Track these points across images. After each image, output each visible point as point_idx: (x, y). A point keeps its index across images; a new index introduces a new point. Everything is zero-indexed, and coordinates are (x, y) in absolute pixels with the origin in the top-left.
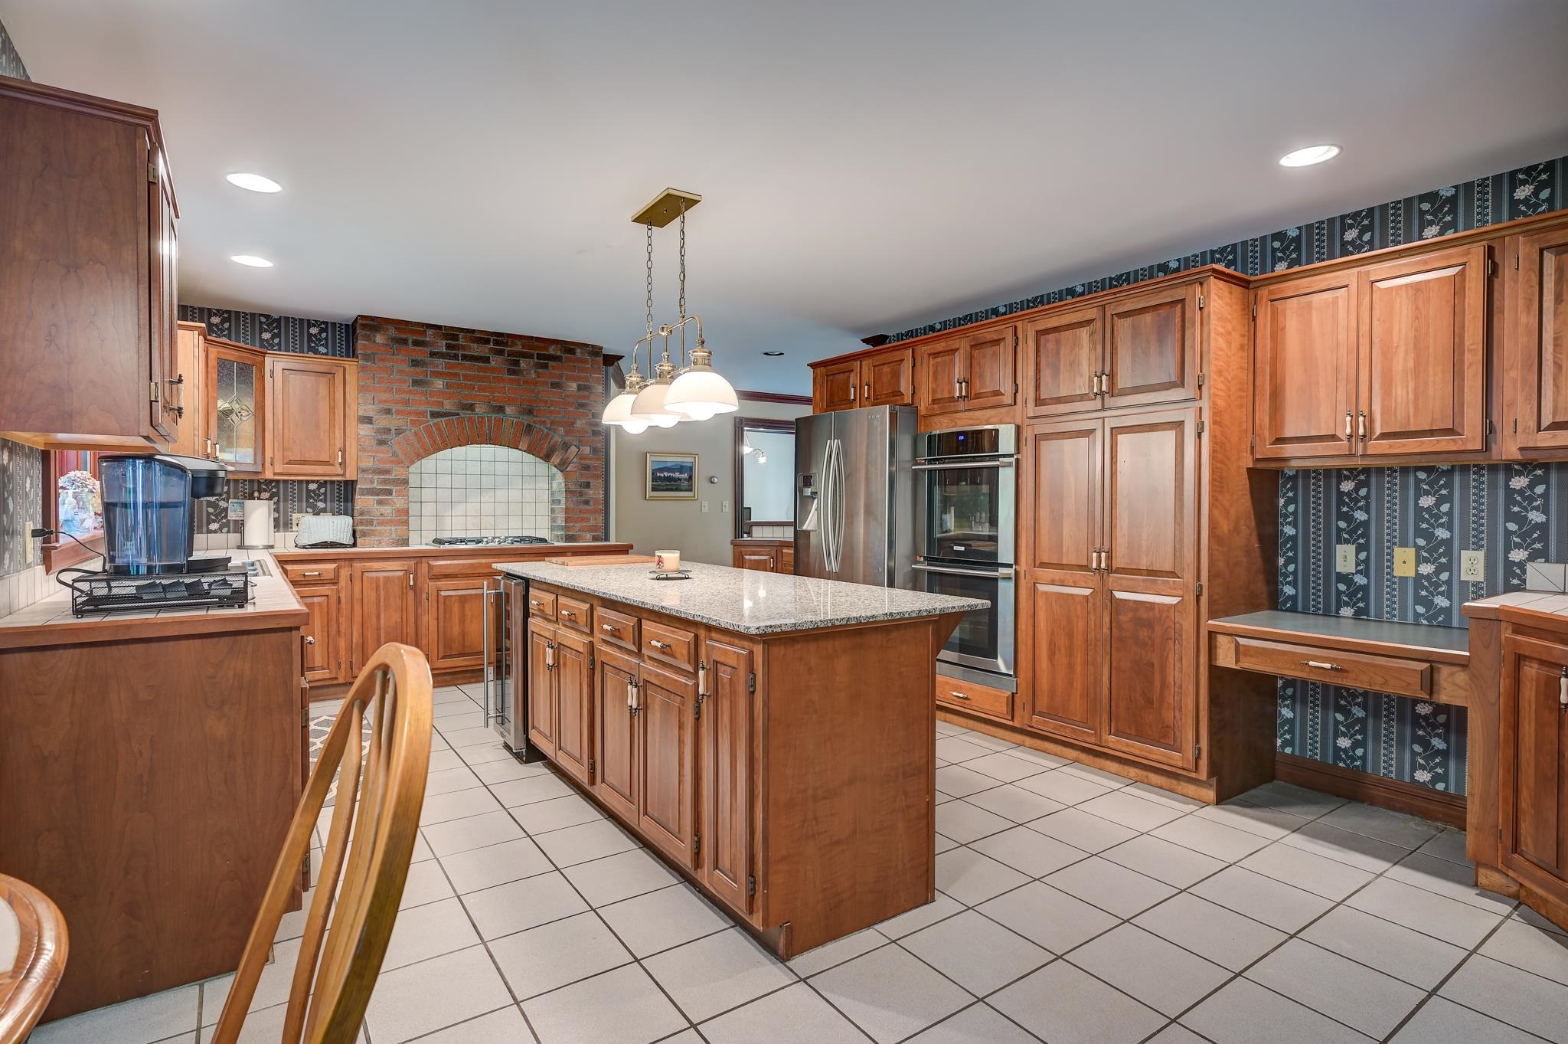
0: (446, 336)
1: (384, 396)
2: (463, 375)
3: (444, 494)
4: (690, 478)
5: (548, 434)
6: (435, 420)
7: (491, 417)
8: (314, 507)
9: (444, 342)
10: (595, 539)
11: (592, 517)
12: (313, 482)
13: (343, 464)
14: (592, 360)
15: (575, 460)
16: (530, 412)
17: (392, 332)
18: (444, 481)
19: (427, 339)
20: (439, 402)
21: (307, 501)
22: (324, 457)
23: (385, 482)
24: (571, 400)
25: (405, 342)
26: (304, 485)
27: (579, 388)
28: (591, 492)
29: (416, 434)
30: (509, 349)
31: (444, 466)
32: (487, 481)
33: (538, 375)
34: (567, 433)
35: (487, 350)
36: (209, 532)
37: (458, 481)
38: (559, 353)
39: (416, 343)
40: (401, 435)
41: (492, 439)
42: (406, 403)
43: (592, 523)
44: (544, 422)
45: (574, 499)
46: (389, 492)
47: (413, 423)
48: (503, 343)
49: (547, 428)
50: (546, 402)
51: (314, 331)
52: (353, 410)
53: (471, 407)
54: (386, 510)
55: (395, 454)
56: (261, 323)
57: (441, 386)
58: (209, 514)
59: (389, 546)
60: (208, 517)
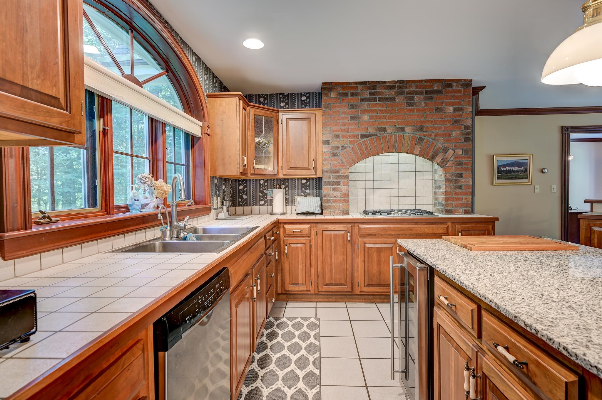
0: (370, 88)
1: (335, 128)
2: (379, 110)
3: (369, 184)
4: (526, 170)
5: (433, 143)
6: (363, 140)
7: (396, 135)
8: (305, 193)
9: (368, 92)
10: (466, 212)
11: (464, 197)
12: (304, 179)
13: (315, 168)
14: (464, 90)
15: (452, 159)
16: (421, 129)
17: (340, 90)
18: (370, 176)
19: (359, 91)
20: (365, 128)
21: (301, 189)
22: (306, 165)
23: (336, 177)
24: (448, 119)
25: (346, 94)
26: (300, 181)
27: (455, 110)
28: (463, 180)
29: (353, 149)
30: (407, 90)
31: (369, 168)
32: (394, 176)
33: (426, 104)
34: (446, 141)
35: (393, 93)
36: (260, 205)
37: (378, 176)
38: (440, 88)
39: (353, 94)
40: (345, 150)
41: (397, 149)
42: (347, 131)
43: (464, 201)
44: (431, 135)
45: (451, 185)
46: (339, 184)
47: (351, 142)
48: (404, 87)
49: (432, 139)
50: (432, 122)
51: (304, 98)
52: (320, 138)
53: (384, 130)
54: (337, 194)
55: (341, 161)
56: (280, 98)
57: (367, 119)
58: (260, 196)
59: (338, 214)
60: (260, 198)
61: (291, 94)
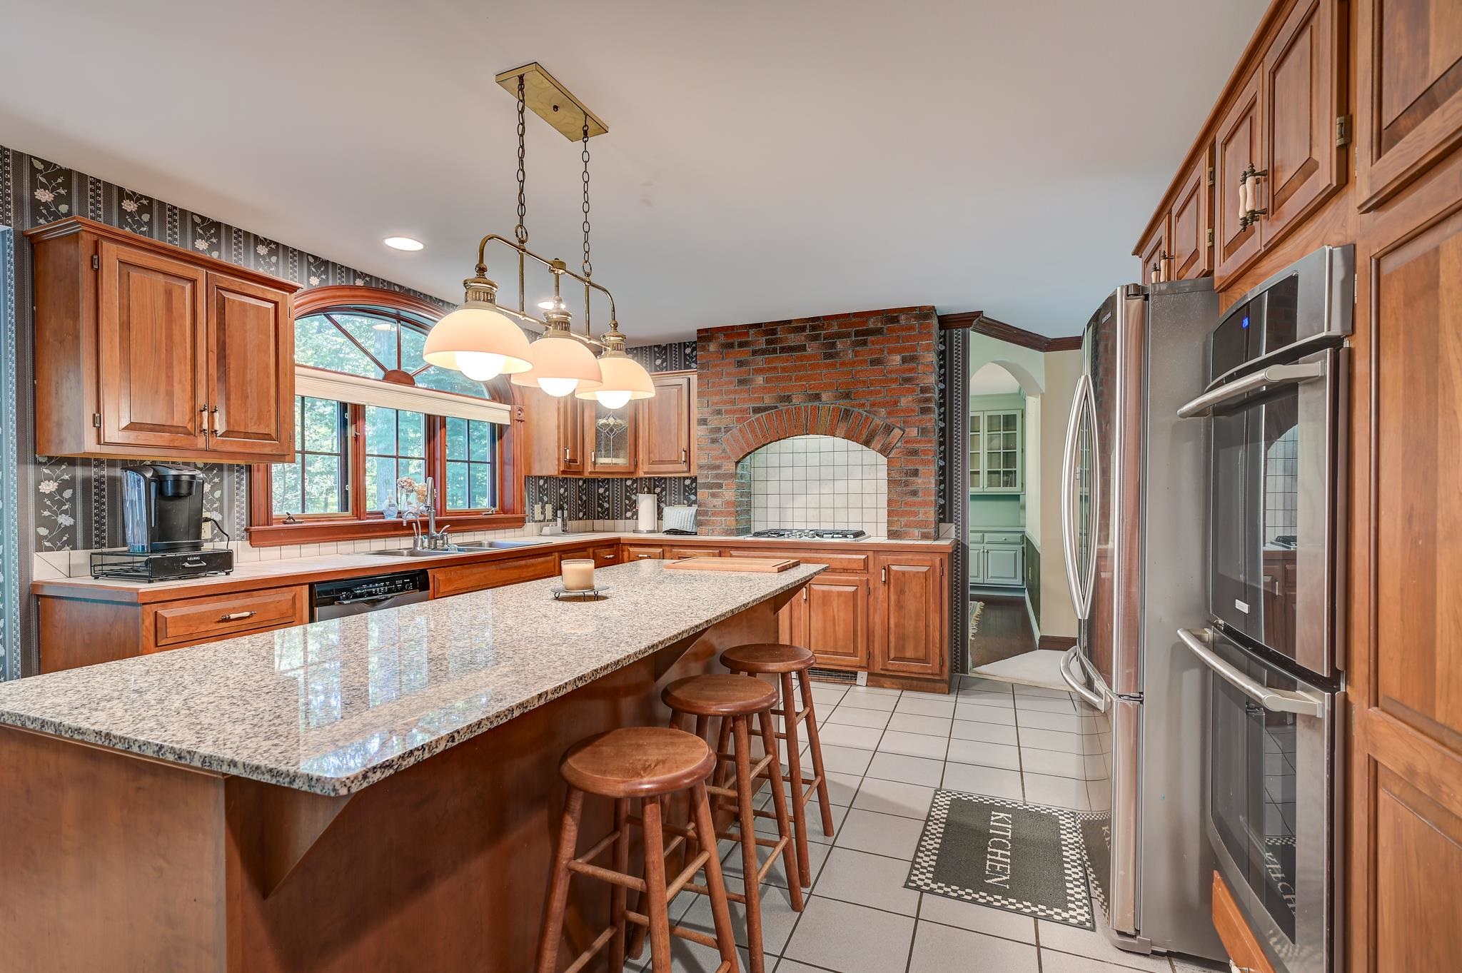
0: (766, 333)
1: (716, 399)
2: (781, 367)
3: (786, 487)
5: (867, 418)
6: (757, 416)
7: (807, 406)
8: (688, 500)
9: (764, 339)
10: (925, 536)
11: (922, 510)
13: (688, 461)
14: (921, 324)
15: (899, 444)
16: (847, 396)
17: (722, 339)
18: (786, 474)
19: (750, 339)
20: (760, 397)
21: (684, 494)
22: (674, 457)
23: (717, 476)
24: (894, 376)
25: (731, 345)
27: (904, 360)
28: (920, 481)
29: (740, 430)
30: (825, 332)
31: (786, 459)
32: (826, 472)
33: (856, 354)
34: (890, 414)
35: (803, 338)
36: (626, 518)
37: (799, 473)
38: (879, 325)
39: (741, 345)
40: (728, 433)
41: (809, 429)
42: (733, 402)
43: (921, 517)
44: (863, 405)
45: (899, 489)
46: (720, 486)
47: (738, 420)
48: (819, 326)
49: (865, 411)
50: (864, 382)
52: (695, 415)
53: (788, 399)
54: (717, 502)
55: (724, 450)
56: (655, 352)
57: (762, 382)
58: (626, 505)
59: (719, 534)
60: (626, 507)
61: (671, 345)
